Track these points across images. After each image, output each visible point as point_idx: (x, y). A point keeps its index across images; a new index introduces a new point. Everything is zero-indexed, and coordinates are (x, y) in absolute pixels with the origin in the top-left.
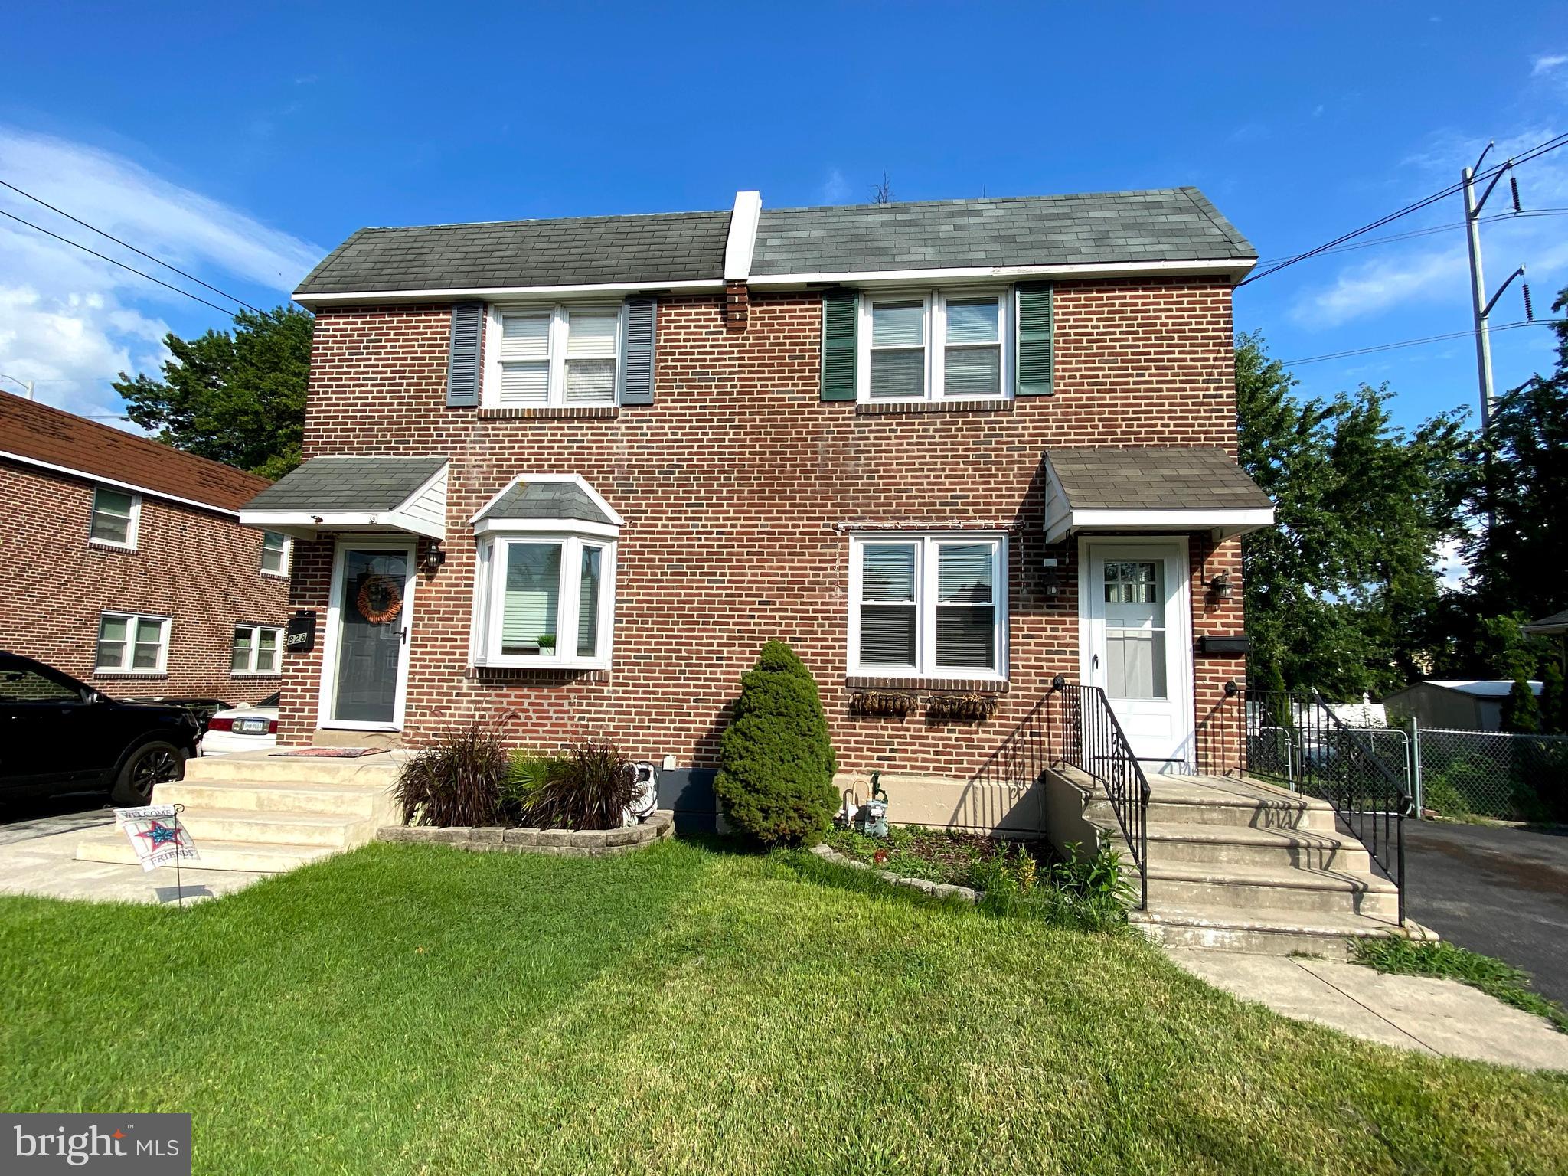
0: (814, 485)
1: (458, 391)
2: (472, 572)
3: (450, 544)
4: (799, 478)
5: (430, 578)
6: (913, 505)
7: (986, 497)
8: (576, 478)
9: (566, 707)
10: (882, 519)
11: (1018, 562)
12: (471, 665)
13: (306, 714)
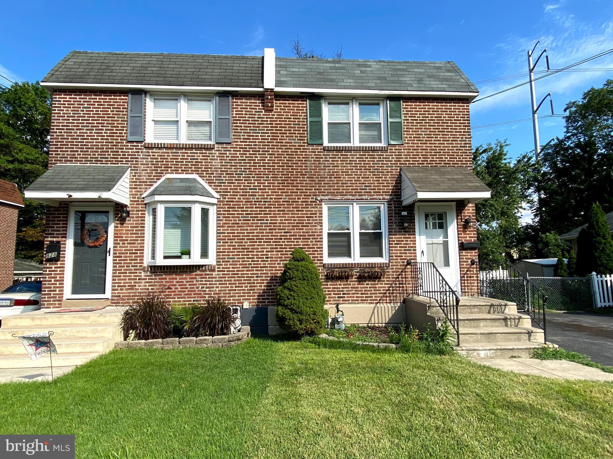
0: (306, 181)
1: (132, 134)
2: (144, 220)
3: (132, 207)
4: (300, 178)
5: (122, 224)
6: (349, 189)
7: (378, 186)
8: (195, 176)
9: (195, 283)
10: (336, 195)
11: (392, 213)
12: (145, 265)
13: (57, 292)
